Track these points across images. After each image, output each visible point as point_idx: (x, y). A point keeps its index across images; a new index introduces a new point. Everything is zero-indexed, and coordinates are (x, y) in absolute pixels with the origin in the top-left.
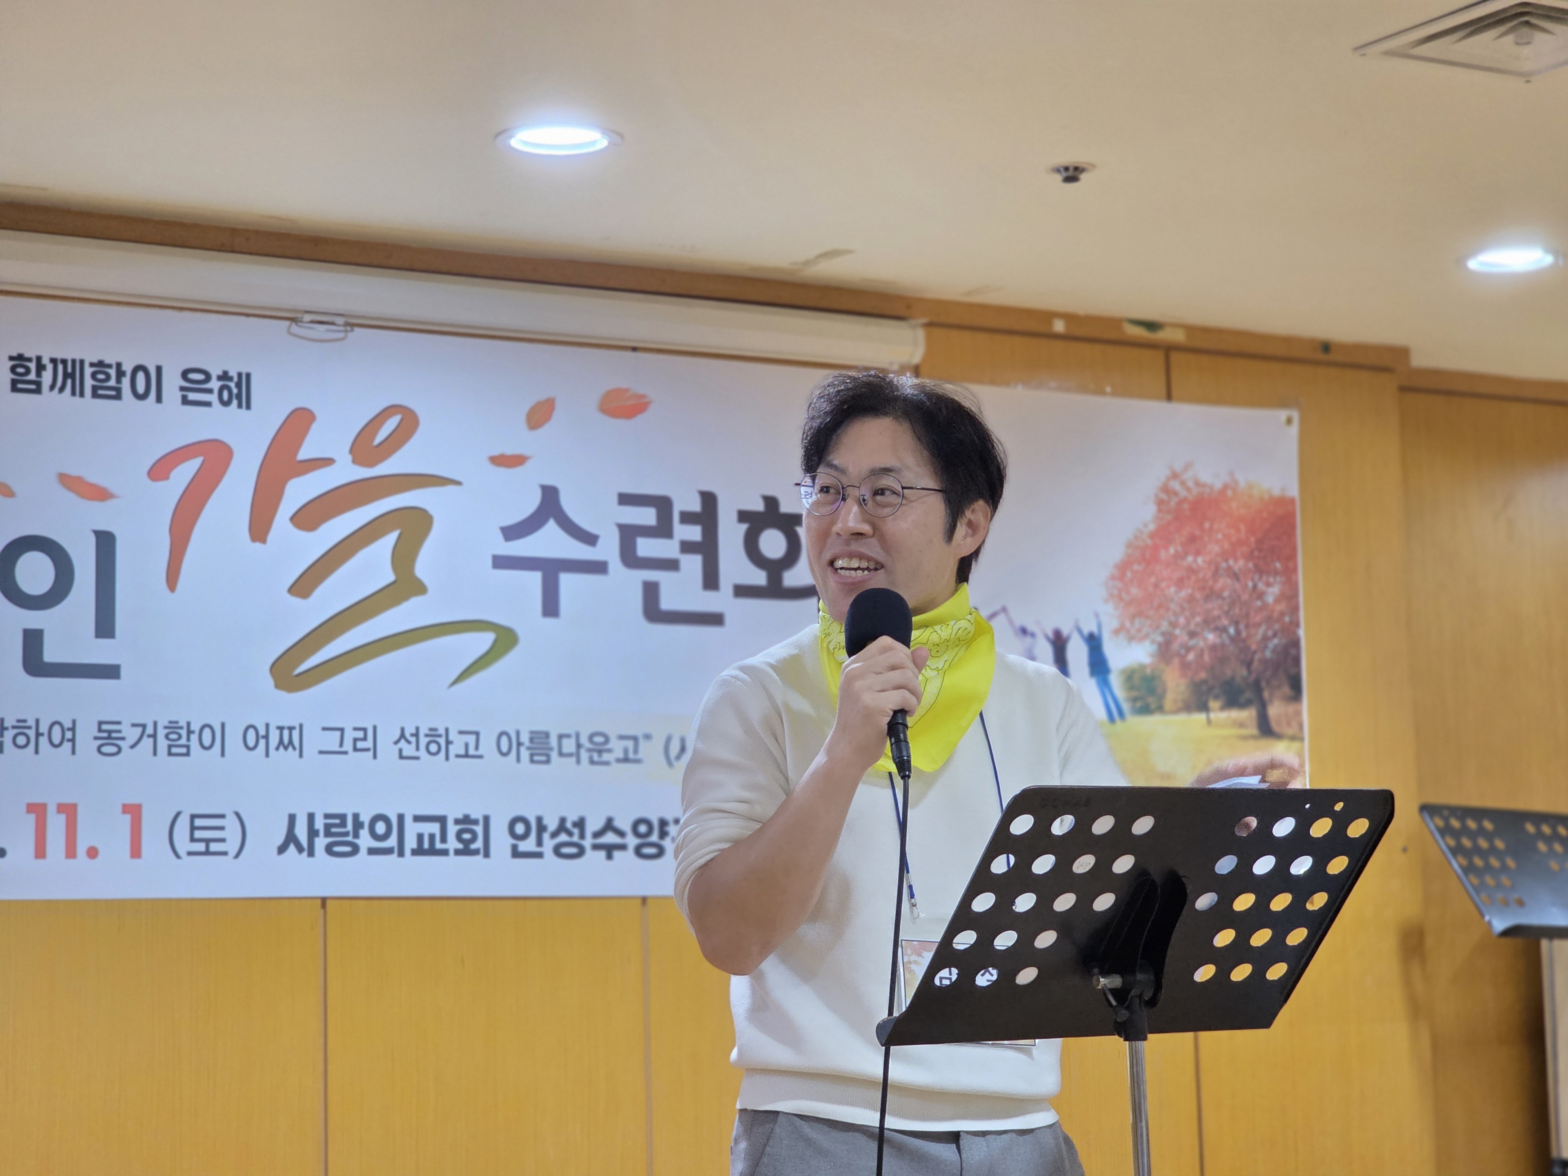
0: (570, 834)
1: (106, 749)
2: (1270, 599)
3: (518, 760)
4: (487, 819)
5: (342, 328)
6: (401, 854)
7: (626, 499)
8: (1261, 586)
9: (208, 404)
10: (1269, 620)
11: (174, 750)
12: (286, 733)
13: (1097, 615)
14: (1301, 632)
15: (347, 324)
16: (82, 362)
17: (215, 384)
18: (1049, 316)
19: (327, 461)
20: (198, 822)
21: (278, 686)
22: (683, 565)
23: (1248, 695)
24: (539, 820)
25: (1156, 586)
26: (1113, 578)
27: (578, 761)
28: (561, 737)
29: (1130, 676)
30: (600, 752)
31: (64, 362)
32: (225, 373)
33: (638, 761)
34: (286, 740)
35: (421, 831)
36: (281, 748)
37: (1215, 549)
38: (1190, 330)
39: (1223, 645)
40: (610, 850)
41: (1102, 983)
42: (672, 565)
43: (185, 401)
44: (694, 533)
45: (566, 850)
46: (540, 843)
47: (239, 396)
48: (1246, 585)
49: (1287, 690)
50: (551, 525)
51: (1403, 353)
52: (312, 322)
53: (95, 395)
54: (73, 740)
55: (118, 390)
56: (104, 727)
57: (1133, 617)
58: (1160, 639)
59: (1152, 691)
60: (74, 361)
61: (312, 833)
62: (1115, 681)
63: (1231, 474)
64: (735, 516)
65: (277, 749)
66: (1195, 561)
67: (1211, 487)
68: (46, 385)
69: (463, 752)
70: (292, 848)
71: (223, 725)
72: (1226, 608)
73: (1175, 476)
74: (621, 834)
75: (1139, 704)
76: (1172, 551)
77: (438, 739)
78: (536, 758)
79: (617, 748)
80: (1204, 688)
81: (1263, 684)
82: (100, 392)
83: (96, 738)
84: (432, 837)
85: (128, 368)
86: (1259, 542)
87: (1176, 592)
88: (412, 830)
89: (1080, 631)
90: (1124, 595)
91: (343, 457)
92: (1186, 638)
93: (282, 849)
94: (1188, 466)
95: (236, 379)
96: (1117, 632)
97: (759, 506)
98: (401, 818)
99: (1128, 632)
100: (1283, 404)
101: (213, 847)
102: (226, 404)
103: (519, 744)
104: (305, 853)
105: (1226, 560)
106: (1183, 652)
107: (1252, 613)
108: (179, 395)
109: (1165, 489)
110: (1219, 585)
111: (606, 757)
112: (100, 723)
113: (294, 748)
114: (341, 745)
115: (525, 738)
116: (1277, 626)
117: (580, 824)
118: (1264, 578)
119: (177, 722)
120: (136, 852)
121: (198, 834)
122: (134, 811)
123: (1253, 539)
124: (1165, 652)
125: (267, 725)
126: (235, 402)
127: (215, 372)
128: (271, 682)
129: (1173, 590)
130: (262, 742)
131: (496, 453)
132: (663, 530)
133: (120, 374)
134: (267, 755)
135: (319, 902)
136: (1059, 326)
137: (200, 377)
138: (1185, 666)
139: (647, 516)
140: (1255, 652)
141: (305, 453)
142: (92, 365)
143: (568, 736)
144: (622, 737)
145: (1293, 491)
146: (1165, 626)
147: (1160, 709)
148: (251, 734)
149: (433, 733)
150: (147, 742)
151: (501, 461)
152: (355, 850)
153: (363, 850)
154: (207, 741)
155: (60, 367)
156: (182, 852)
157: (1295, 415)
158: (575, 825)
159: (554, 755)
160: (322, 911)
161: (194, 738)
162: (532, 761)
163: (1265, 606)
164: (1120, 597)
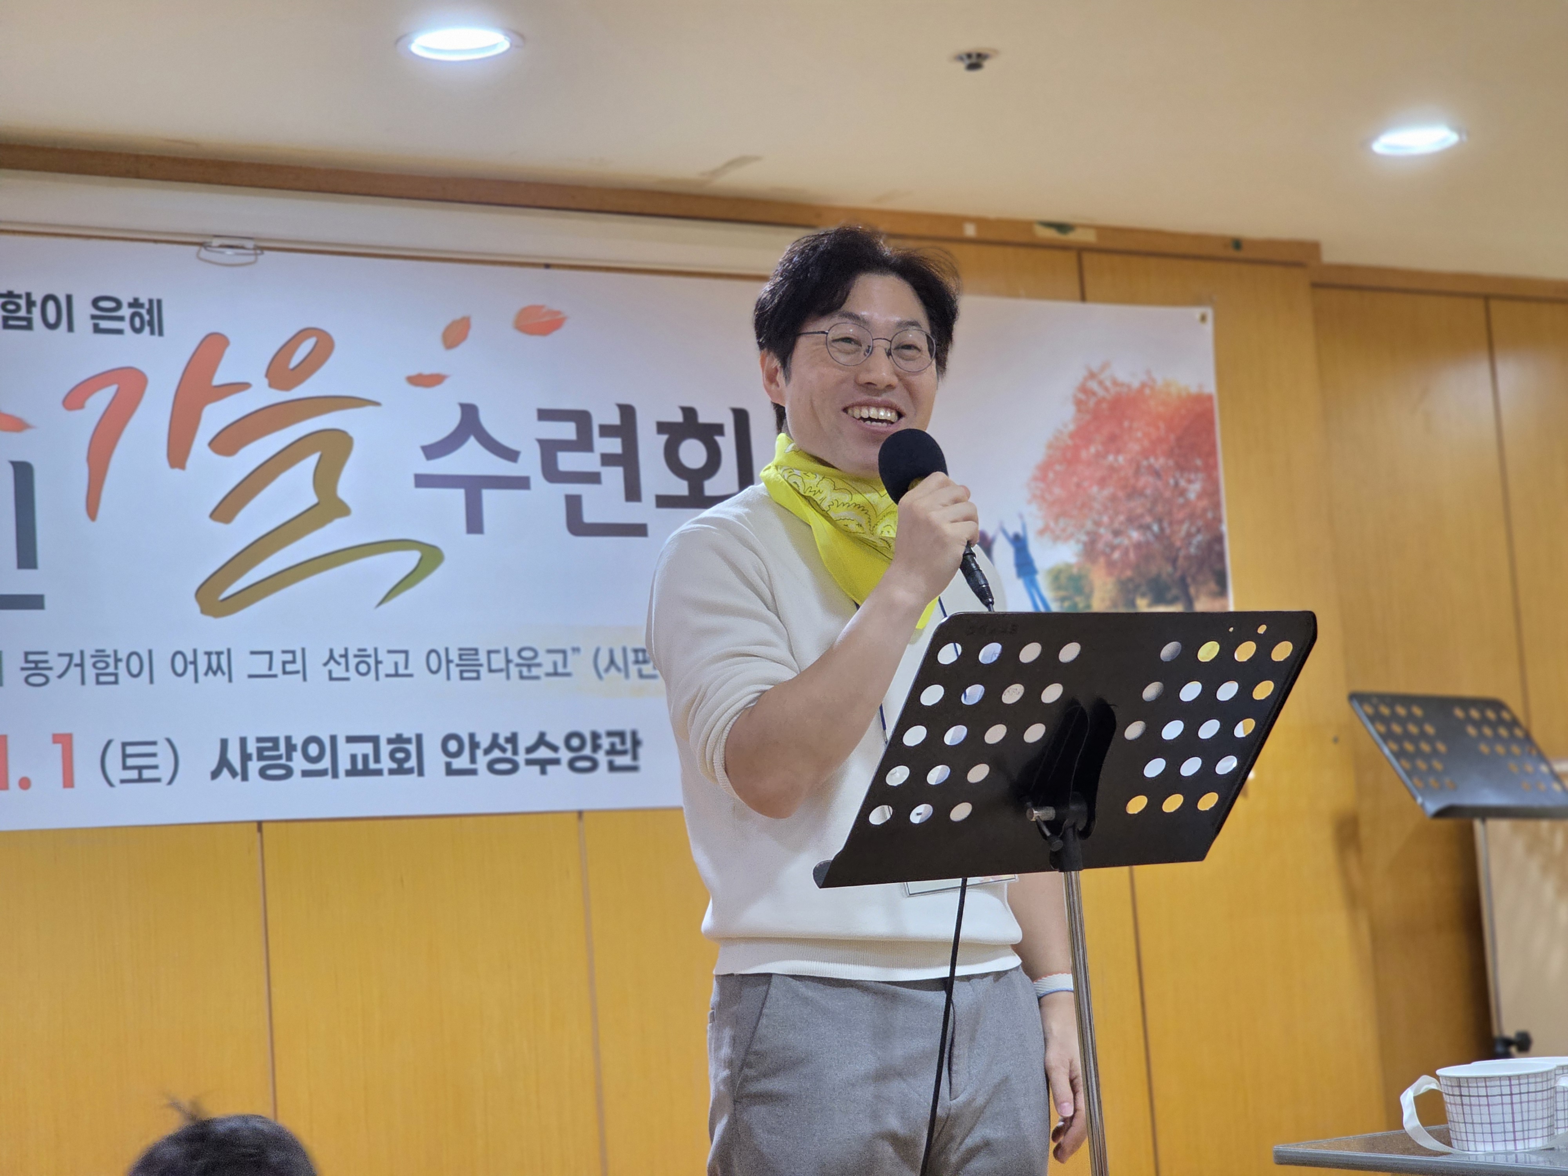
0: (504, 750)
1: (34, 680)
2: (1192, 496)
3: (448, 678)
4: (419, 737)
5: (252, 252)
6: (335, 775)
7: (545, 415)
8: (1183, 483)
9: (119, 332)
10: (1192, 517)
11: (102, 679)
12: (214, 658)
14: (1225, 528)
15: (257, 248)
17: (126, 312)
18: (959, 221)
19: (243, 386)
20: (130, 750)
21: (203, 611)
22: (604, 478)
23: (1175, 591)
24: (472, 736)
25: (1078, 485)
26: (1035, 479)
27: (508, 677)
28: (489, 652)
29: (1057, 576)
30: (529, 666)
32: (136, 300)
33: (568, 675)
34: (214, 665)
35: (354, 752)
36: (210, 673)
37: (1135, 447)
38: (1101, 230)
39: (1148, 543)
40: (543, 764)
41: (1035, 816)
42: (593, 478)
43: (97, 329)
44: (614, 446)
45: (499, 766)
46: (473, 760)
47: (151, 323)
48: (1168, 483)
49: (1213, 586)
50: (472, 441)
51: (1313, 248)
52: (221, 246)
53: (6, 326)
55: (29, 320)
56: (31, 657)
57: (1057, 518)
58: (1084, 538)
59: (1079, 590)
61: (245, 757)
62: (1043, 581)
63: (1148, 372)
64: (654, 428)
65: (206, 674)
66: (1116, 460)
67: (1129, 387)
69: (393, 672)
70: (225, 772)
71: (150, 652)
72: (1148, 505)
73: (1092, 375)
74: (555, 749)
75: (1067, 604)
76: (1093, 450)
77: (367, 659)
78: (466, 675)
79: (547, 661)
80: (1131, 586)
81: (1189, 580)
82: (11, 323)
83: (23, 669)
84: (365, 757)
86: (1179, 439)
87: (1099, 492)
88: (345, 751)
89: (1005, 532)
90: (1048, 496)
91: (259, 381)
92: (1110, 537)
93: (215, 774)
94: (1105, 366)
95: (147, 306)
96: (1041, 532)
97: (678, 418)
98: (333, 739)
99: (1053, 532)
100: (1197, 302)
101: (147, 774)
102: (138, 331)
103: (449, 661)
104: (239, 778)
105: (1147, 458)
106: (1108, 550)
107: (1175, 510)
108: (90, 323)
109: (1083, 389)
110: (1141, 483)
111: (535, 671)
112: (27, 654)
113: (223, 673)
114: (270, 668)
115: (454, 656)
116: (1200, 523)
117: (513, 739)
118: (1186, 475)
119: (103, 651)
120: (68, 781)
121: (130, 762)
122: (65, 741)
123: (1172, 437)
124: (1090, 551)
125: (195, 651)
126: (147, 329)
127: (126, 299)
128: (196, 608)
129: (1095, 489)
130: (191, 668)
131: (413, 372)
132: (583, 443)
133: (30, 304)
134: (196, 680)
135: (255, 825)
136: (970, 231)
137: (111, 305)
138: (1111, 565)
139: (567, 431)
140: (1179, 549)
141: (220, 378)
143: (497, 652)
144: (550, 651)
145: (1211, 388)
146: (1089, 525)
148: (179, 659)
149: (362, 654)
150: (75, 672)
151: (418, 380)
152: (289, 773)
153: (297, 773)
154: (135, 669)
156: (115, 780)
157: (1209, 312)
158: (508, 740)
159: (484, 670)
160: (258, 835)
161: (122, 666)
162: (462, 678)
163: (1187, 502)
164: (1043, 498)
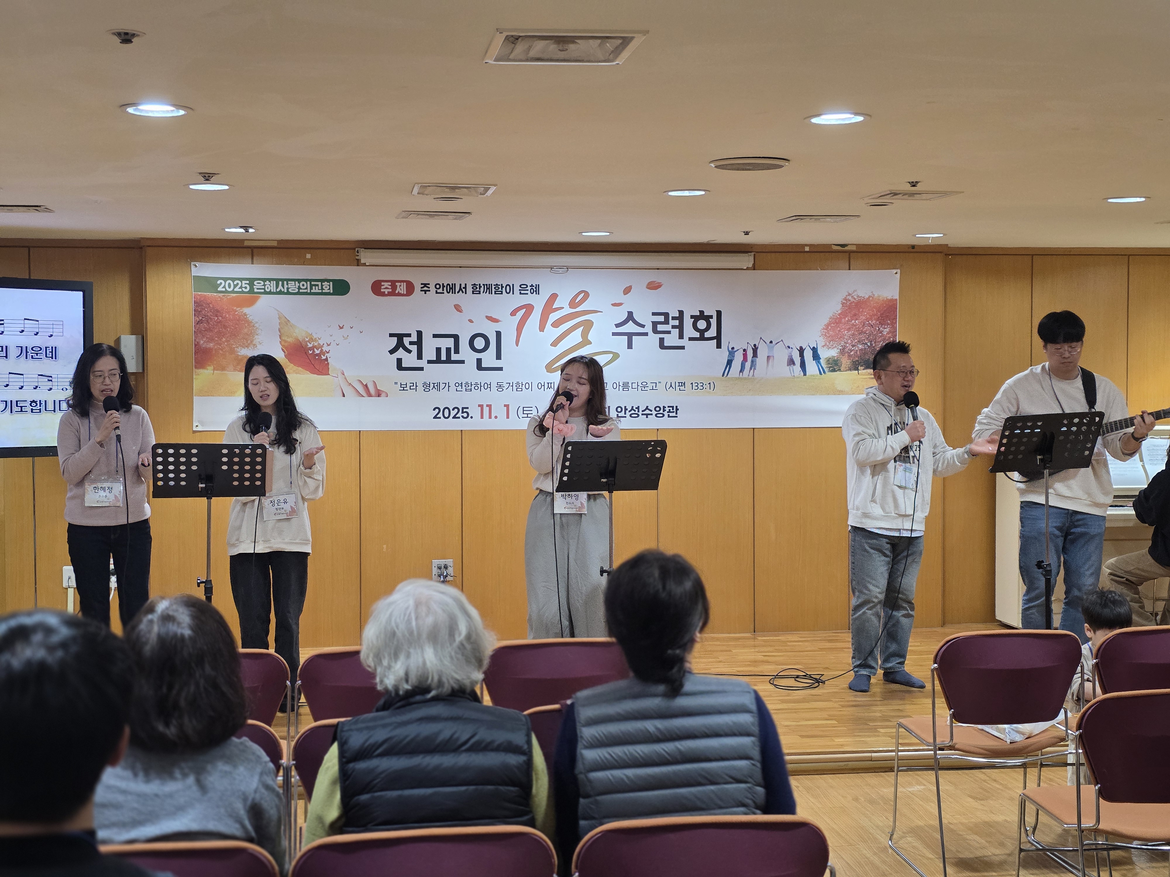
0: (635, 411)
1: (499, 390)
2: (885, 333)
3: (619, 390)
5: (566, 269)
7: (654, 314)
8: (881, 329)
9: (527, 294)
12: (550, 384)
13: (816, 341)
16: (491, 284)
17: (529, 288)
18: (803, 246)
19: (563, 308)
20: (525, 409)
22: (672, 332)
24: (625, 407)
25: (839, 331)
26: (824, 329)
27: (638, 390)
28: (632, 383)
29: (828, 360)
30: (644, 387)
31: (487, 285)
32: (532, 285)
33: (657, 389)
34: (550, 387)
37: (864, 318)
38: (858, 245)
39: (865, 349)
40: (647, 415)
42: (669, 332)
43: (521, 293)
44: (676, 323)
45: (633, 415)
46: (625, 414)
47: (536, 291)
48: (876, 329)
50: (631, 322)
51: (945, 246)
52: (557, 269)
53: (495, 293)
54: (490, 388)
55: (502, 292)
56: (499, 384)
57: (830, 342)
58: (840, 348)
59: (836, 364)
60: (489, 284)
62: (822, 361)
63: (872, 293)
64: (690, 317)
65: (547, 389)
66: (855, 322)
67: (864, 297)
68: (482, 292)
71: (532, 383)
72: (867, 337)
73: (849, 295)
74: (651, 411)
75: (831, 369)
76: (847, 319)
78: (624, 389)
79: (650, 386)
80: (857, 363)
82: (497, 292)
83: (496, 387)
85: (504, 285)
86: (881, 314)
87: (847, 332)
89: (810, 347)
90: (827, 334)
91: (567, 306)
92: (851, 347)
94: (855, 291)
95: (535, 286)
97: (698, 314)
99: (828, 346)
100: (894, 268)
102: (532, 293)
103: (619, 386)
106: (849, 351)
107: (877, 338)
108: (519, 292)
109: (845, 299)
110: (865, 329)
111: (646, 388)
115: (621, 384)
117: (638, 408)
119: (519, 382)
120: (508, 417)
121: (525, 412)
123: (879, 314)
124: (842, 352)
125: (545, 383)
126: (535, 293)
127: (529, 285)
128: (545, 370)
130: (543, 387)
131: (613, 302)
132: (666, 322)
133: (502, 287)
134: (545, 390)
136: (807, 249)
137: (525, 286)
138: (850, 356)
139: (662, 318)
141: (555, 306)
142: (494, 285)
143: (635, 383)
144: (651, 383)
145: (897, 297)
146: (842, 344)
147: (839, 370)
148: (540, 385)
150: (511, 388)
151: (614, 305)
154: (527, 387)
155: (486, 286)
156: (520, 417)
157: (899, 271)
158: (636, 408)
159: (630, 388)
161: (524, 386)
163: (883, 335)
164: (825, 335)
